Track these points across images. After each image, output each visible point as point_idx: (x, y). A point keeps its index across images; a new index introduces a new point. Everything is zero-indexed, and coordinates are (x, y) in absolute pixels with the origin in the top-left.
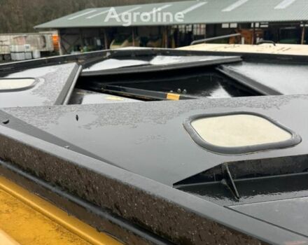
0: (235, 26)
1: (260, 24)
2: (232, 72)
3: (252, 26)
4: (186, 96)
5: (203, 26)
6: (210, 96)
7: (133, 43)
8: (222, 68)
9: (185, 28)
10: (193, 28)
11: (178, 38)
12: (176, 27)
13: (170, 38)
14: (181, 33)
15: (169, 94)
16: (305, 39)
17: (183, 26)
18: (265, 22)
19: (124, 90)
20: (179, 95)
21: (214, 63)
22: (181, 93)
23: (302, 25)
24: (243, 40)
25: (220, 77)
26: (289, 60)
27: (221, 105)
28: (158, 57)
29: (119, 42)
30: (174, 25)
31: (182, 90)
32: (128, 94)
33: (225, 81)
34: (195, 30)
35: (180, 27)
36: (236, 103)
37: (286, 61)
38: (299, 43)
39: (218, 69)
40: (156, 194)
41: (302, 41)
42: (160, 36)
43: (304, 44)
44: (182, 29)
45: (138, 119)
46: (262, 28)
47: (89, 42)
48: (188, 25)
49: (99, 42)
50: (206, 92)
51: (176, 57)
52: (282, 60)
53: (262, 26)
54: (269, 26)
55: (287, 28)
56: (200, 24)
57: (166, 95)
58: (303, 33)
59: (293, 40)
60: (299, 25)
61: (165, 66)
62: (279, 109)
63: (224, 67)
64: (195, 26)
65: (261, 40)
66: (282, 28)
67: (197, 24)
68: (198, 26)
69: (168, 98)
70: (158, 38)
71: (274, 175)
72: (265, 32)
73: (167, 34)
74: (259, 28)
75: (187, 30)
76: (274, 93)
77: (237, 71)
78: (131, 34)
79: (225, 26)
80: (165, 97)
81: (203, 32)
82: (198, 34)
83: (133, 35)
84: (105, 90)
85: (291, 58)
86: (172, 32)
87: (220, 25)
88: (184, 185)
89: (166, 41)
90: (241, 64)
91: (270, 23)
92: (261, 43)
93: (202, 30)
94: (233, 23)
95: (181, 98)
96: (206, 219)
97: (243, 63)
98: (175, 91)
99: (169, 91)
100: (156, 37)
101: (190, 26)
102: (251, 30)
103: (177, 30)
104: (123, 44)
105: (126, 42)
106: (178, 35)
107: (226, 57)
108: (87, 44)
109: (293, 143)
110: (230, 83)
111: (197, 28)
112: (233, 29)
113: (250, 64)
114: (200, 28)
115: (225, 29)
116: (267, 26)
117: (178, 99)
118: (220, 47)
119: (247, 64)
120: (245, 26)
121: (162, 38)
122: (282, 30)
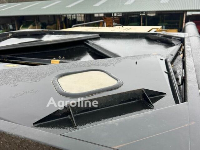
0: (102, 15)
1: (117, 14)
2: (93, 44)
3: (113, 15)
4: (64, 61)
5: (83, 16)
6: (79, 60)
7: (36, 27)
8: (88, 42)
9: (71, 17)
10: (76, 16)
11: (67, 23)
12: (65, 16)
13: (61, 23)
14: (69, 19)
15: (52, 60)
16: (143, 23)
17: (70, 15)
18: (120, 13)
19: (21, 59)
20: (59, 61)
21: (83, 39)
22: (61, 59)
23: (141, 14)
24: (105, 24)
25: (87, 48)
26: (127, 36)
27: (80, 66)
28: (46, 35)
29: (26, 26)
30: (64, 14)
31: (62, 57)
32: (23, 62)
33: (90, 50)
34: (78, 18)
35: (68, 16)
36: (89, 64)
37: (125, 36)
38: (140, 25)
39: (85, 42)
40: (13, 134)
41: (142, 24)
42: (55, 22)
43: (143, 25)
44: (69, 17)
45: (20, 79)
46: (119, 16)
47: (4, 27)
48: (73, 14)
49: (11, 27)
50: (77, 58)
51: (59, 35)
52: (123, 36)
53: (118, 15)
54: (123, 15)
55: (133, 16)
56: (81, 14)
57: (51, 61)
58: (142, 19)
59: (136, 24)
60: (140, 14)
61: (50, 42)
62: (114, 66)
63: (90, 41)
64: (77, 15)
65: (116, 24)
66: (130, 16)
67: (79, 14)
68: (80, 15)
69: (52, 63)
70: (54, 24)
71: (101, 108)
72: (120, 19)
73: (60, 21)
74: (117, 16)
75: (73, 18)
76: (116, 56)
77: (96, 44)
78: (35, 21)
79: (96, 15)
80: (49, 62)
81: (83, 19)
82: (80, 20)
83: (36, 22)
84: (6, 60)
85: (128, 35)
86: (63, 19)
87: (93, 15)
88: (41, 123)
89: (59, 25)
90: (100, 39)
91: (123, 13)
92: (116, 26)
93: (83, 18)
94: (102, 13)
95: (60, 62)
96: (45, 145)
97: (101, 38)
98: (57, 58)
99: (52, 58)
100: (53, 22)
101: (75, 15)
102: (112, 18)
103: (66, 18)
104: (29, 27)
105: (31, 26)
106: (67, 21)
107: (90, 35)
108: (2, 29)
109: (117, 87)
110: (93, 51)
111: (79, 17)
112: (101, 17)
113: (104, 39)
114: (81, 17)
115: (96, 17)
116: (121, 15)
117: (58, 63)
118: (90, 29)
119: (103, 39)
120: (109, 15)
121: (56, 23)
122: (130, 18)
